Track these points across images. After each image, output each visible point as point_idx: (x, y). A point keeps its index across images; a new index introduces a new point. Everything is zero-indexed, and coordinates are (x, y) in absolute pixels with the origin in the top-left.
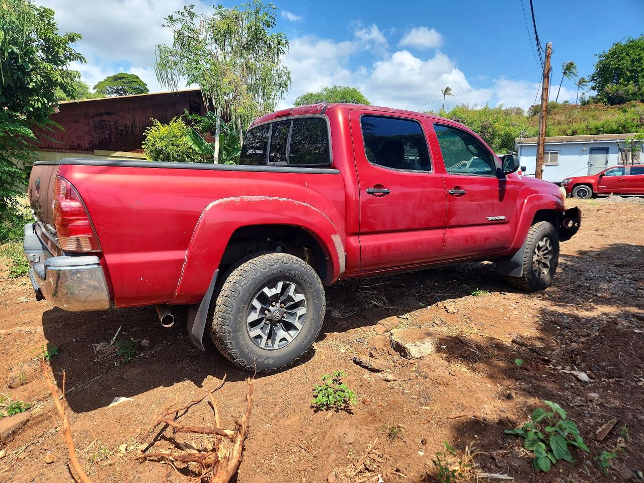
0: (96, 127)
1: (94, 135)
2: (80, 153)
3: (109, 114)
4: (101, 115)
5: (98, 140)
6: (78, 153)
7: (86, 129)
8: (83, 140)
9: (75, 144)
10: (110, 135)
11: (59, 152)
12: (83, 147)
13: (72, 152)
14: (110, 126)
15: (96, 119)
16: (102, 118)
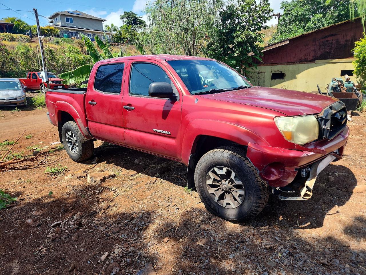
0: (320, 46)
1: (318, 51)
2: (306, 63)
3: (332, 35)
4: (326, 37)
5: (320, 53)
6: (304, 63)
7: (312, 48)
8: (309, 55)
9: (303, 59)
10: (331, 49)
11: (292, 64)
12: (308, 59)
13: (301, 63)
14: (332, 44)
15: (322, 40)
16: (326, 39)
